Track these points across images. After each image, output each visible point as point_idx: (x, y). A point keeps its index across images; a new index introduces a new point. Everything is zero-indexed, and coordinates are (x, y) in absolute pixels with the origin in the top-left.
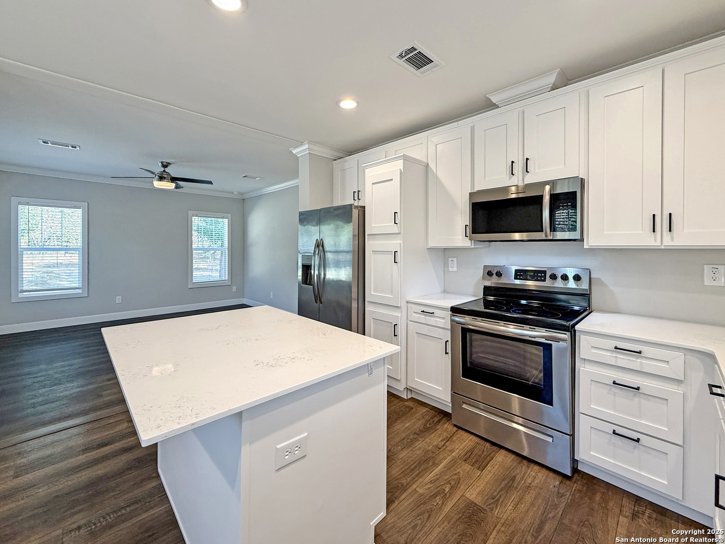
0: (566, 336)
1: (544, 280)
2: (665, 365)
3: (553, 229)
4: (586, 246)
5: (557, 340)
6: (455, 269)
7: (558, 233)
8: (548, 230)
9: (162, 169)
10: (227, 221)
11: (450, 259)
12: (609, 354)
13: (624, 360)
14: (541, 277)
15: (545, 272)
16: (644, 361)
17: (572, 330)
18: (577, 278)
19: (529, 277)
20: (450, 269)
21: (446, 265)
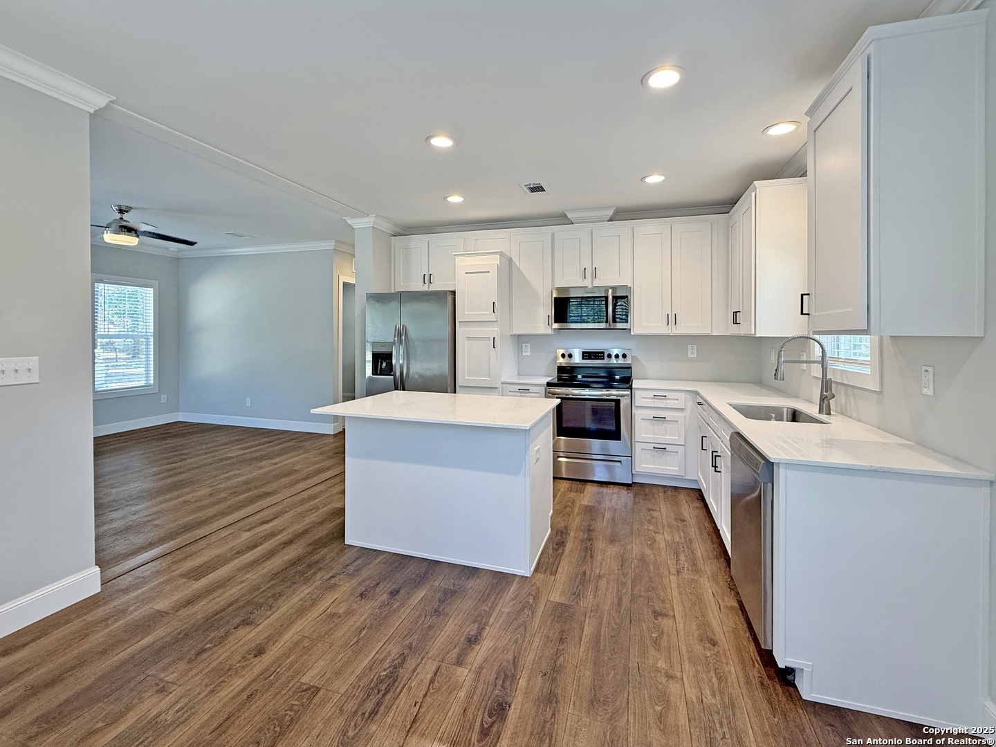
0: (628, 392)
1: (603, 359)
2: (677, 402)
3: (614, 321)
4: (632, 334)
5: (623, 396)
6: (529, 354)
7: (617, 324)
8: (611, 322)
9: (119, 216)
10: (152, 292)
11: (524, 345)
12: (650, 400)
13: (658, 403)
14: (601, 356)
15: (603, 353)
16: (668, 401)
17: (630, 388)
18: (624, 356)
19: (593, 357)
20: (524, 354)
21: (520, 350)
